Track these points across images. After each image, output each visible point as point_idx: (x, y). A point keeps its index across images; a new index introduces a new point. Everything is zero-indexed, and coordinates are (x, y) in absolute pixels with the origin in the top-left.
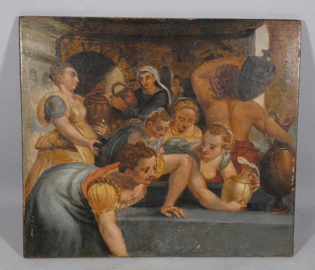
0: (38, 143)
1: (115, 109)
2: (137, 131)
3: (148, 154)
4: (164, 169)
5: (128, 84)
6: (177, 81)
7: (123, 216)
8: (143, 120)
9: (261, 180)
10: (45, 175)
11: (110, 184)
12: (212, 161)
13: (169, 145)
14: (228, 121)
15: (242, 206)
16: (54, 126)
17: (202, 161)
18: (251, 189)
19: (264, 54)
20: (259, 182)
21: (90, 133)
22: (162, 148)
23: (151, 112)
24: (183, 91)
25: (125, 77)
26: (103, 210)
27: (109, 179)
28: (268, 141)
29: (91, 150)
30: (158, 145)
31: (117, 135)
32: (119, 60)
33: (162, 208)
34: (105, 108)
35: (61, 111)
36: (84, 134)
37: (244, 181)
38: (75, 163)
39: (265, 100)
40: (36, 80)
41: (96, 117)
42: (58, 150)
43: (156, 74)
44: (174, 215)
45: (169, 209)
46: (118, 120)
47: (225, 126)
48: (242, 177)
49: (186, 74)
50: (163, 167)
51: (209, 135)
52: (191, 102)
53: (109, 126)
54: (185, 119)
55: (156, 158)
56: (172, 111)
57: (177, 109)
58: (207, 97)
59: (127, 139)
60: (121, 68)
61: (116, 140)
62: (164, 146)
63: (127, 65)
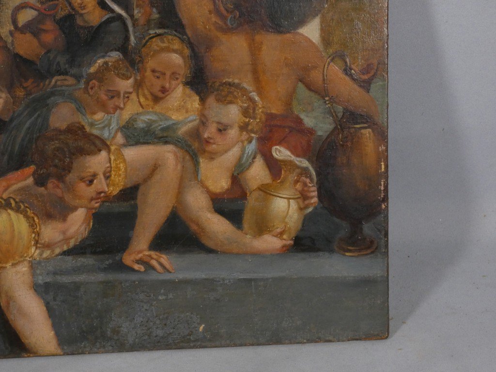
1: (21, 57)
2: (68, 100)
3: (93, 148)
4: (126, 177)
5: (44, 6)
7: (48, 274)
8: (78, 78)
9: (319, 190)
11: (17, 210)
12: (222, 157)
13: (135, 128)
14: (250, 76)
15: (284, 242)
17: (203, 158)
18: (301, 209)
20: (315, 194)
22: (119, 135)
23: (95, 62)
24: (157, 16)
26: (6, 263)
27: (14, 200)
28: (331, 113)
30: (111, 128)
31: (27, 112)
33: (125, 254)
37: (286, 193)
39: (322, 30)
44: (149, 267)
45: (140, 255)
46: (26, 80)
47: (245, 85)
48: (281, 186)
50: (123, 172)
51: (215, 104)
52: (175, 38)
53: (9, 92)
54: (165, 74)
55: (109, 154)
56: (137, 59)
57: (148, 54)
58: (206, 28)
59: (49, 119)
61: (26, 122)
62: (124, 130)
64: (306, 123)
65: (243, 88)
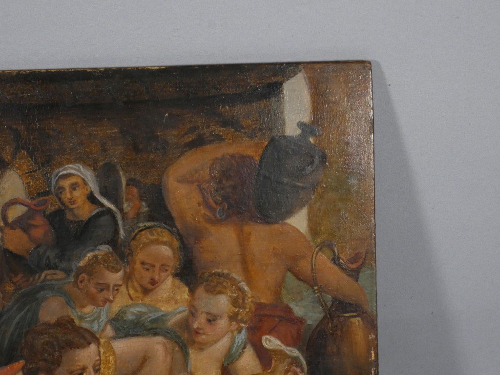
1: (10, 252)
2: (58, 294)
3: (82, 341)
4: (115, 370)
5: (34, 202)
6: (135, 190)
8: (68, 272)
12: (212, 348)
13: (125, 320)
14: (239, 265)
17: (192, 349)
19: (303, 130)
22: (109, 327)
23: (85, 256)
24: (146, 209)
25: (28, 189)
28: (321, 302)
30: (100, 321)
31: (16, 306)
32: (14, 155)
39: (309, 220)
43: (90, 178)
46: (16, 275)
47: (234, 275)
49: (152, 176)
50: (113, 365)
51: (204, 294)
52: (164, 230)
54: (154, 266)
55: (98, 347)
56: (126, 252)
57: (137, 247)
58: (195, 220)
59: (38, 313)
60: (18, 171)
61: (16, 317)
62: (114, 322)
63: (31, 165)
64: (295, 312)
65: (232, 278)
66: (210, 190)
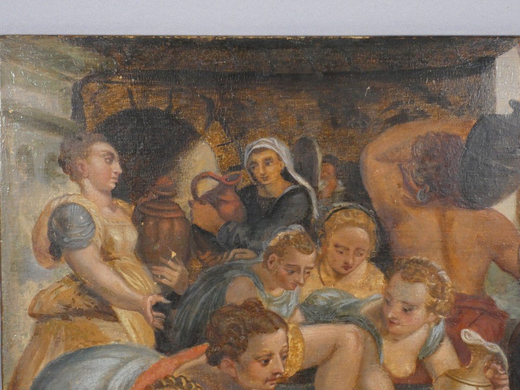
0: (34, 305)
1: (199, 228)
2: (246, 274)
3: (269, 325)
4: (303, 358)
5: (225, 177)
6: (331, 168)
8: (257, 251)
9: (511, 378)
10: (49, 372)
12: (407, 339)
13: (316, 306)
14: (439, 254)
16: (70, 268)
17: (386, 339)
19: (515, 109)
20: (507, 382)
21: (146, 282)
22: (298, 312)
23: (276, 235)
24: (342, 188)
25: (220, 162)
27: (185, 378)
29: (147, 318)
30: (290, 305)
31: (202, 286)
32: (207, 126)
34: (178, 227)
35: (84, 235)
36: (132, 284)
37: (475, 380)
38: (114, 345)
39: (518, 207)
40: (30, 171)
41: (157, 247)
42: (78, 319)
43: (284, 153)
46: (204, 252)
47: (434, 263)
48: (470, 372)
49: (350, 153)
50: (301, 352)
51: (401, 282)
52: (360, 212)
53: (185, 265)
54: (348, 249)
55: (287, 333)
56: (319, 233)
57: (331, 228)
58: (394, 202)
59: (225, 294)
60: (211, 143)
61: (201, 297)
62: (303, 307)
63: (224, 137)
65: (432, 266)
66: (412, 171)
